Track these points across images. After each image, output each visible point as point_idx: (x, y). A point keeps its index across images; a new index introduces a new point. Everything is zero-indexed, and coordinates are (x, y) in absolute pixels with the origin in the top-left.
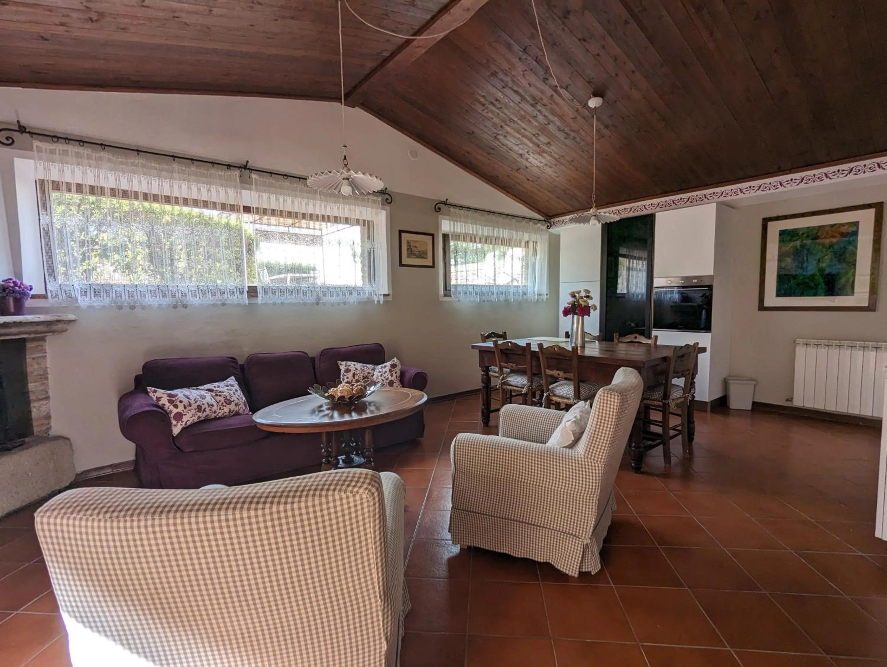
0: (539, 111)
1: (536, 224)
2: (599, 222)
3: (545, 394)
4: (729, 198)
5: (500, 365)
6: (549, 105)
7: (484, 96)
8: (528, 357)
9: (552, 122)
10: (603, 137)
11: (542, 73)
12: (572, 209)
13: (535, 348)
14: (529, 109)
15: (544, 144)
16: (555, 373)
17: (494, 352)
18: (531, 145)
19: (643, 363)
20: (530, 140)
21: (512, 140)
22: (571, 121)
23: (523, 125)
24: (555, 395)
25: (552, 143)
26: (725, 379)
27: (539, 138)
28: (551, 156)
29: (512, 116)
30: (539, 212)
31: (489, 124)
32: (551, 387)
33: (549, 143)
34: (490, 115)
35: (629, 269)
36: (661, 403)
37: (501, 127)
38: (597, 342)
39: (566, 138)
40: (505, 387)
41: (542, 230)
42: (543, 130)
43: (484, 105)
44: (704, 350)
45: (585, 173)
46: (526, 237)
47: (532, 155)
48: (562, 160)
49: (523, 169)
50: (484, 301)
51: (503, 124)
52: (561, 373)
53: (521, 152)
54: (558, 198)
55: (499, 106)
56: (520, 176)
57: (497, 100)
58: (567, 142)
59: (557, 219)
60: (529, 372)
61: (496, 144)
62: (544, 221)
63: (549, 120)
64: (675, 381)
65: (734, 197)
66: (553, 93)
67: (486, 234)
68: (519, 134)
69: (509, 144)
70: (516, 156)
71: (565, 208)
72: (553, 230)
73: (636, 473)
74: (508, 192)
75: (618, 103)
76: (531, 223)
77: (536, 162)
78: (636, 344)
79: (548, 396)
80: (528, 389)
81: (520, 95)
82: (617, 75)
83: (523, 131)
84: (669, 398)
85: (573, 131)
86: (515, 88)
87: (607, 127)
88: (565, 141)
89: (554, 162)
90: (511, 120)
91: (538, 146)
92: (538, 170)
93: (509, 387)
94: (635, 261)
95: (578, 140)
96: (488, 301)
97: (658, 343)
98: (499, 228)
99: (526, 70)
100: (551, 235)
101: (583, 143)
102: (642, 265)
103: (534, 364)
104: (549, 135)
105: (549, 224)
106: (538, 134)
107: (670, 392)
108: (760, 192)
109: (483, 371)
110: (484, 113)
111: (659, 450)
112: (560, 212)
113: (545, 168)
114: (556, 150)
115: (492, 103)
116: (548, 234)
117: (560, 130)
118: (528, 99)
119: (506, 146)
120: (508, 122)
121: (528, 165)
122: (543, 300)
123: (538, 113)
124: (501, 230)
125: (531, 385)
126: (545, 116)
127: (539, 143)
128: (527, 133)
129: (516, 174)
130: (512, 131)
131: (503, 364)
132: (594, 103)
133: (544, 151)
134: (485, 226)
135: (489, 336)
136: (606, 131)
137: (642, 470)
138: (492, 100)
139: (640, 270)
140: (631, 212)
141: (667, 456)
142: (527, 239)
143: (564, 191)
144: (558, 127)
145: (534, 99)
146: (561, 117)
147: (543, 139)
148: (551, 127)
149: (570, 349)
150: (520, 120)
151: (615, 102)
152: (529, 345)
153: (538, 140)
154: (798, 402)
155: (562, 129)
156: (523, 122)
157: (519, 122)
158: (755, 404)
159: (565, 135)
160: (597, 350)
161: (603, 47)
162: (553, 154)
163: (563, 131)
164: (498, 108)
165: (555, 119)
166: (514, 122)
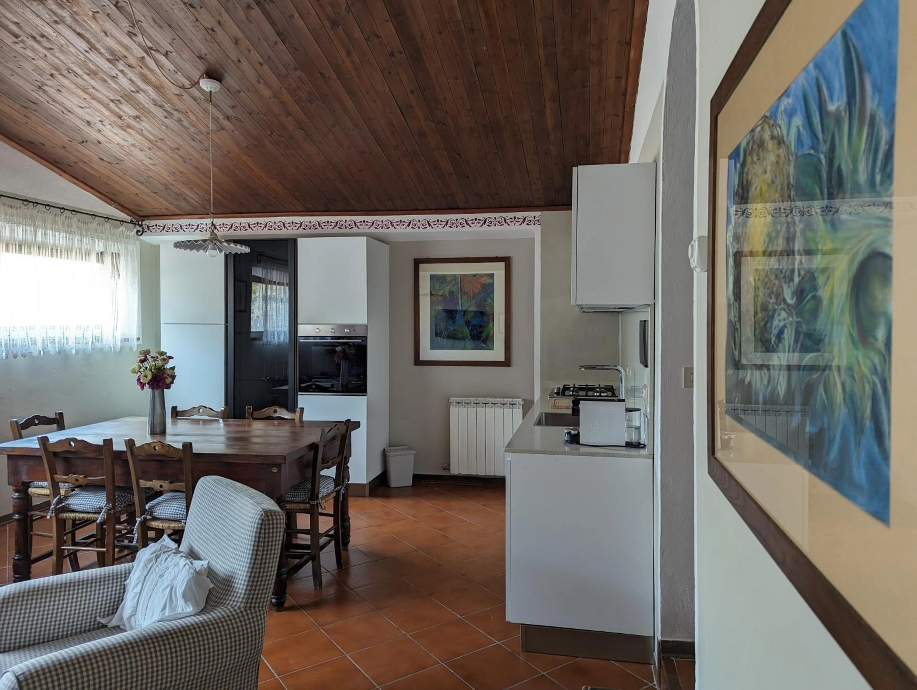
0: (122, 71)
1: (118, 227)
2: (221, 251)
3: (138, 520)
4: (379, 230)
5: (53, 479)
6: (138, 68)
7: (16, 23)
8: (108, 461)
9: (143, 91)
10: (223, 129)
11: (125, 24)
12: (178, 212)
13: (119, 446)
14: (105, 65)
15: (130, 117)
16: (155, 484)
17: (40, 457)
18: (107, 113)
19: (284, 458)
20: (107, 107)
21: (72, 99)
22: (174, 98)
23: (93, 83)
24: (155, 519)
25: (143, 118)
26: (384, 450)
27: (120, 106)
28: (142, 135)
29: (73, 66)
30: (123, 207)
31: (26, 65)
32: (147, 506)
33: (137, 117)
34: (29, 53)
35: (266, 299)
36: (308, 506)
37: (52, 75)
38: (221, 420)
39: (166, 117)
40: (65, 515)
41: (128, 237)
42: (128, 98)
43: (17, 36)
44: (357, 425)
45: (197, 168)
46: (99, 246)
47: (109, 127)
48: (160, 144)
49: (93, 143)
50: (15, 356)
51: (54, 72)
52: (166, 484)
53: (88, 118)
54: (155, 193)
55: (49, 45)
56: (87, 152)
57: (43, 36)
58: (167, 121)
59: (153, 222)
60: (109, 486)
61: (41, 98)
62: (132, 222)
63: (138, 86)
64: (324, 472)
65: (384, 230)
66: (144, 55)
67: (20, 237)
68: (86, 93)
69: (68, 104)
70: (79, 123)
71: (167, 209)
72: (146, 238)
73: (278, 611)
74: (65, 172)
75: (242, 93)
76: (107, 225)
77: (116, 137)
78: (276, 422)
79: (144, 523)
80: (108, 515)
81: (88, 42)
82: (239, 61)
83: (91, 90)
84: (317, 498)
85: (177, 110)
86: (79, 30)
87: (228, 118)
88: (165, 120)
89: (147, 144)
90: (69, 70)
91: (120, 117)
92: (119, 149)
93: (72, 515)
94: (274, 287)
95: (186, 123)
96: (24, 356)
97: (305, 419)
98: (45, 228)
99: (98, 12)
100: (142, 244)
101: (192, 129)
102: (283, 292)
103: (118, 471)
104: (137, 105)
105: (139, 228)
106: (118, 100)
107: (319, 488)
108: (409, 229)
109: (17, 491)
110: (17, 47)
111: (308, 568)
112: (156, 212)
113: (132, 148)
114: (150, 129)
115: (34, 38)
116: (138, 242)
117: (156, 104)
118: (102, 51)
119: (62, 104)
120: (65, 72)
121: (101, 139)
122: (131, 348)
123: (119, 73)
124: (50, 232)
125: (114, 507)
126: (130, 80)
127: (122, 114)
128: (99, 95)
129: (80, 147)
130: (73, 86)
131: (59, 477)
132: (206, 85)
133: (129, 126)
134: (19, 224)
135: (29, 423)
136: (226, 123)
137: (286, 605)
138: (34, 34)
139: (282, 300)
140: (266, 230)
141: (317, 574)
142: (102, 249)
143: (165, 185)
144: (153, 100)
145: (112, 52)
146: (158, 88)
147: (127, 109)
148: (140, 97)
149: (180, 446)
150: (89, 75)
151: (239, 92)
152: (108, 442)
153: (120, 108)
154: (455, 470)
155: (159, 103)
156: (93, 79)
157: (85, 77)
158: (416, 477)
159: (166, 114)
160: (223, 439)
161: (219, 23)
162: (145, 132)
163: (161, 106)
164: (45, 48)
165: (149, 89)
166: (76, 75)
